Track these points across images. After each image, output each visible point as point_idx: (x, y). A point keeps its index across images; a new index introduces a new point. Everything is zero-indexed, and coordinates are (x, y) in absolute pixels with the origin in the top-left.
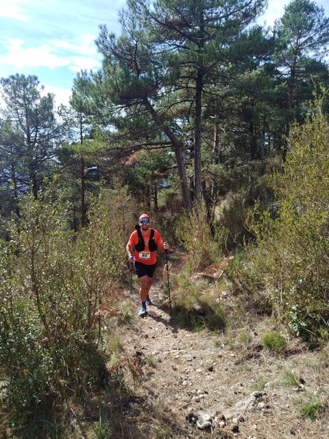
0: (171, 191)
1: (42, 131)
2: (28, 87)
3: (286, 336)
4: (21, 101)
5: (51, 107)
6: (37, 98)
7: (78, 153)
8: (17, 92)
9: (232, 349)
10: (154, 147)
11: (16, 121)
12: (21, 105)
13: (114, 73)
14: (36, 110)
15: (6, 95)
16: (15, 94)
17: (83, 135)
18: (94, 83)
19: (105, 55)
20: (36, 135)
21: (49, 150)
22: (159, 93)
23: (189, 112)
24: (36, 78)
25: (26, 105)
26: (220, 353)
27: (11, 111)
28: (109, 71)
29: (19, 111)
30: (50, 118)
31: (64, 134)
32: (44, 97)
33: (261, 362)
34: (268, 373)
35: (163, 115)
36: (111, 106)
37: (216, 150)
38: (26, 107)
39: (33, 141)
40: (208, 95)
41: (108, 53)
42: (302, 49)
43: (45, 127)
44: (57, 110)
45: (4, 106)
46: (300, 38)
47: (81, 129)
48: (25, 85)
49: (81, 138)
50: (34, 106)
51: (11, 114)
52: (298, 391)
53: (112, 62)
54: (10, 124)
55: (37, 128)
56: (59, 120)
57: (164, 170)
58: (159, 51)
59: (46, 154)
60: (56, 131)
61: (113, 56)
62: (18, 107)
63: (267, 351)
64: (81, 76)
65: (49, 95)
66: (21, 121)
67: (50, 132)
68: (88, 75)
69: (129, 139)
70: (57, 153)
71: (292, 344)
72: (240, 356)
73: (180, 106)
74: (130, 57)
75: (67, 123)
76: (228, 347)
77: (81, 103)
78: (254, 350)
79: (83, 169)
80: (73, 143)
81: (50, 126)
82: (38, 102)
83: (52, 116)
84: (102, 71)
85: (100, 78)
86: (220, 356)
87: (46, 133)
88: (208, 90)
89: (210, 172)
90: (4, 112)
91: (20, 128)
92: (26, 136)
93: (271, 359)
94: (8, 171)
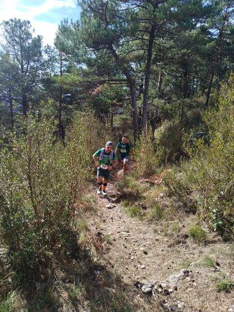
0: (124, 116)
1: (32, 64)
2: (23, 29)
3: (206, 230)
4: (17, 39)
5: (40, 46)
6: (30, 39)
7: (58, 83)
8: (14, 32)
9: (166, 235)
10: (114, 82)
11: (14, 55)
12: (17, 43)
13: (89, 23)
14: (29, 47)
15: (6, 34)
16: (13, 34)
17: (62, 69)
18: (73, 29)
19: (83, 8)
20: (28, 66)
21: (37, 79)
22: (121, 41)
23: (142, 58)
24: (29, 23)
25: (21, 42)
26: (157, 238)
27: (10, 47)
28: (85, 21)
29: (16, 47)
30: (38, 55)
31: (48, 68)
32: (35, 38)
33: (187, 247)
34: (192, 256)
35: (123, 58)
36: (85, 49)
37: (159, 88)
38: (21, 45)
39: (26, 71)
40: (157, 46)
41: (86, 6)
42: (229, 16)
43: (34, 61)
44: (44, 49)
45: (5, 42)
46: (229, 7)
47: (61, 65)
48: (21, 27)
49: (61, 72)
50: (27, 44)
51: (10, 49)
52: (215, 271)
53: (88, 15)
54: (9, 57)
55: (28, 61)
56: (45, 57)
57: (120, 100)
58: (123, 9)
59: (34, 82)
60: (43, 65)
61: (89, 9)
62: (15, 44)
63: (192, 240)
64: (63, 23)
65: (39, 36)
66: (17, 55)
67: (38, 65)
68: (69, 23)
69: (97, 75)
70: (43, 81)
71: (211, 236)
72: (172, 241)
73: (136, 53)
74: (101, 11)
75: (51, 60)
76: (163, 234)
77: (63, 44)
78: (182, 238)
79: (61, 95)
80: (55, 75)
81: (38, 61)
82: (30, 41)
83: (40, 53)
84: (80, 21)
85: (78, 26)
86: (157, 240)
87: (35, 66)
88: (158, 43)
89: (154, 105)
90: (4, 47)
91: (16, 60)
92: (20, 66)
93: (195, 245)
94: (6, 92)
